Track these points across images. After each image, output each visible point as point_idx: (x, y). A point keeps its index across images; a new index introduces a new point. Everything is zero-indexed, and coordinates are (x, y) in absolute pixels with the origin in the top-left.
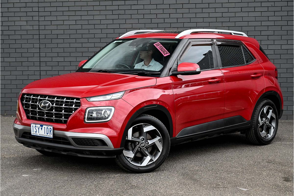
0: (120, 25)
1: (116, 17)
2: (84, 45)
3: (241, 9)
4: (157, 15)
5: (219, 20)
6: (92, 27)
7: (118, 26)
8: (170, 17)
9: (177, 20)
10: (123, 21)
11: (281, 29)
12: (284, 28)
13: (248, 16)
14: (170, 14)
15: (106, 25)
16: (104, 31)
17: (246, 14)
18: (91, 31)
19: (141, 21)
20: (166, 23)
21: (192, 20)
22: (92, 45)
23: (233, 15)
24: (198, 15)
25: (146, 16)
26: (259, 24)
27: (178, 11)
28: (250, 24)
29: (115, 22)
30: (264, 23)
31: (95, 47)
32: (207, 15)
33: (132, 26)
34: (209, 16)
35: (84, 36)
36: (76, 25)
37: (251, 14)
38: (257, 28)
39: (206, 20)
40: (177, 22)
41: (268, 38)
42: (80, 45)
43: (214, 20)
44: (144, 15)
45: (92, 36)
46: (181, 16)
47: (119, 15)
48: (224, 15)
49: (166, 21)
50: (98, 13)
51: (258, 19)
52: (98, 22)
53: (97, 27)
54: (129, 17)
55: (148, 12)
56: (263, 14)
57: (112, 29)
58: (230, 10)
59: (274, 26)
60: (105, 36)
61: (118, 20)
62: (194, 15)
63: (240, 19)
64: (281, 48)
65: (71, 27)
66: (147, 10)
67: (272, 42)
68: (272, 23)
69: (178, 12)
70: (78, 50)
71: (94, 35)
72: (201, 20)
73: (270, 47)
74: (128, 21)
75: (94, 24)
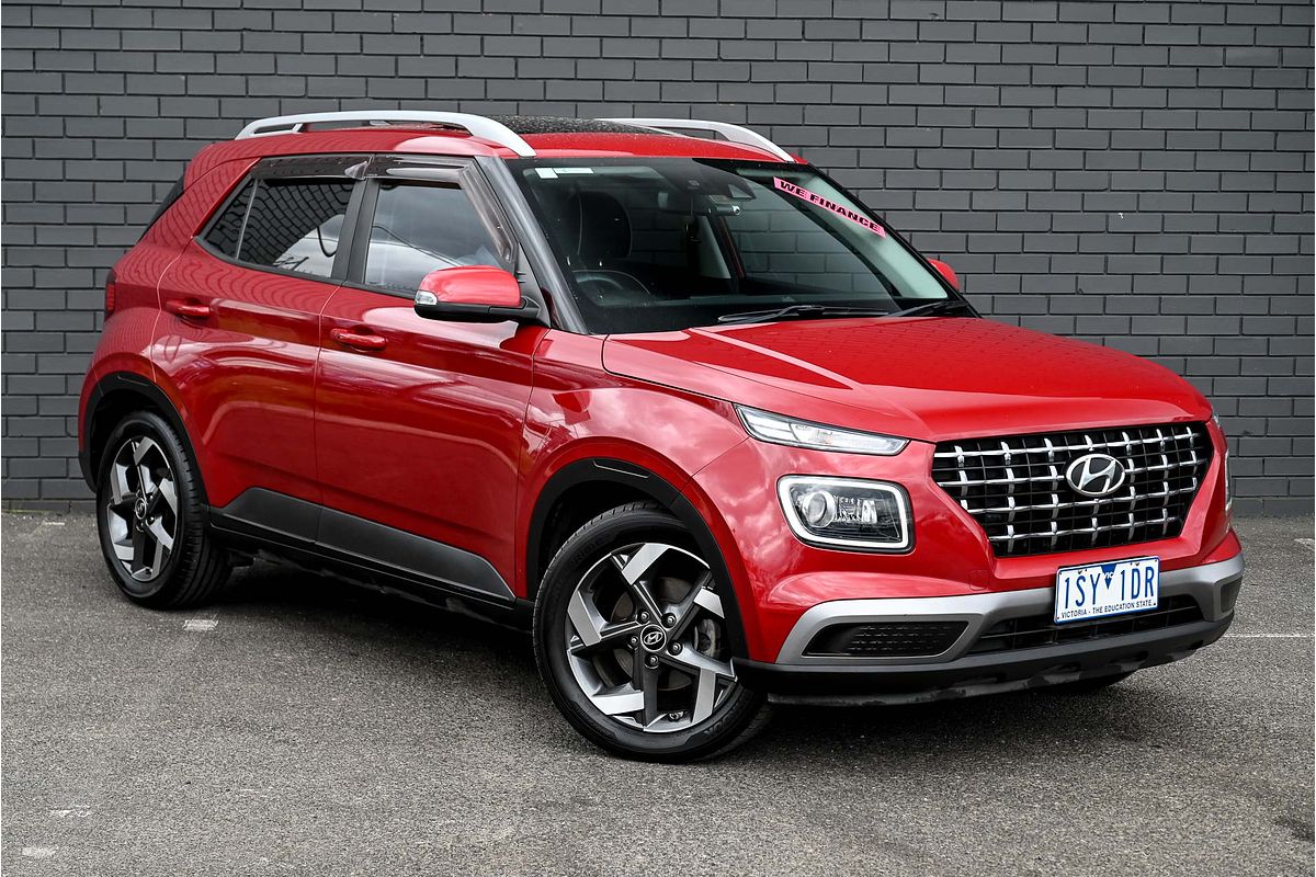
0: (247, 81)
1: (232, 41)
2: (74, 170)
3: (803, 27)
4: (422, 39)
5: (703, 72)
6: (116, 84)
7: (236, 85)
8: (482, 51)
9: (516, 68)
10: (266, 64)
11: (973, 121)
12: (984, 118)
13: (832, 61)
14: (482, 39)
15: (183, 78)
16: (170, 107)
17: (821, 51)
18: (109, 106)
19: (346, 65)
20: (464, 77)
21: (585, 69)
22: (114, 170)
23: (766, 51)
24: (611, 48)
25: (372, 44)
26: (877, 94)
27: (520, 24)
28: (842, 93)
29: (225, 63)
30: (898, 94)
31: (128, 181)
32: (650, 49)
33: (306, 85)
34: (660, 55)
35: (74, 127)
36: (37, 71)
37: (844, 51)
38: (870, 116)
39: (644, 70)
40: (516, 74)
41: (916, 160)
42: (54, 170)
43: (683, 71)
44: (361, 38)
45: (116, 128)
46: (532, 47)
47: (244, 33)
48: (729, 50)
49: (466, 67)
50: (143, 18)
51: (873, 73)
52: (145, 63)
53: (135, 84)
54: (292, 43)
55: (382, 23)
56: (899, 52)
57: (213, 99)
58: (756, 29)
59: (944, 105)
60: (175, 128)
61: (242, 54)
62: (592, 48)
63: (798, 72)
64: (971, 206)
66: (376, 14)
67: (931, 179)
68: (934, 96)
69: (521, 29)
70: (44, 191)
71: (125, 122)
72: (624, 70)
73: (924, 200)
74: (286, 64)
75: (125, 73)
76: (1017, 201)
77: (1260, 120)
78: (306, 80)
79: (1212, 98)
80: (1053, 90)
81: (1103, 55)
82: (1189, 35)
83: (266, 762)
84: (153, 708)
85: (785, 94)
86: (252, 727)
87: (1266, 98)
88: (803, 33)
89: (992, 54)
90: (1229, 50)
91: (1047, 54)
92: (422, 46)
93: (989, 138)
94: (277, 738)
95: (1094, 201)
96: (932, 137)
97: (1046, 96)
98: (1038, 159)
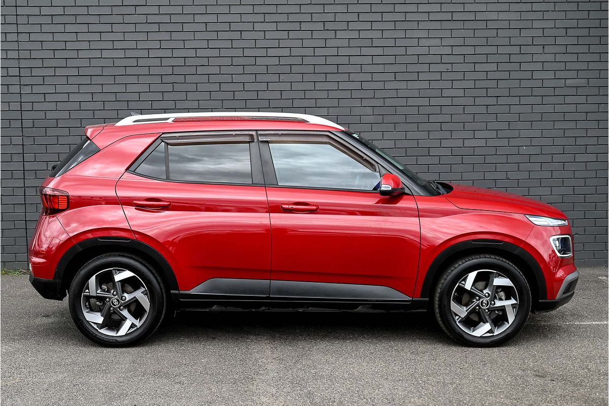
0: (175, 103)
3: (395, 76)
8: (268, 89)
11: (464, 112)
17: (403, 85)
18: (122, 114)
21: (309, 95)
23: (380, 85)
26: (425, 102)
28: (411, 102)
30: (434, 102)
32: (334, 86)
36: (93, 101)
39: (332, 94)
41: (441, 127)
43: (347, 94)
46: (287, 86)
48: (365, 85)
50: (134, 80)
51: (423, 93)
53: (132, 105)
54: (193, 88)
55: (228, 78)
57: (162, 110)
58: (376, 77)
64: (464, 145)
65: (84, 106)
67: (448, 135)
68: (448, 102)
69: (283, 79)
72: (324, 95)
73: (445, 143)
76: (482, 143)
77: (581, 108)
79: (560, 100)
82: (551, 75)
85: (388, 102)
87: (583, 99)
88: (395, 78)
89: (471, 84)
91: (493, 84)
92: (244, 87)
93: (470, 118)
95: (513, 142)
96: (447, 118)
97: (493, 101)
98: (490, 126)
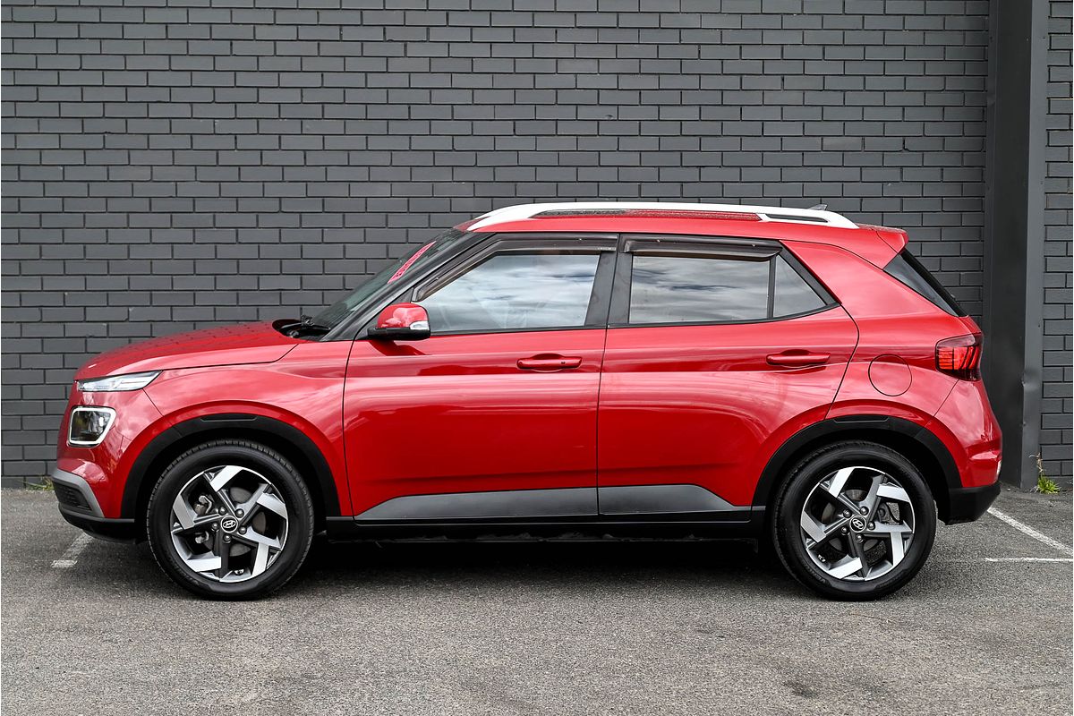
1: (97, 142)
4: (236, 138)
5: (442, 159)
6: (12, 173)
7: (100, 173)
9: (305, 158)
10: (121, 158)
12: (647, 190)
15: (62, 168)
16: (52, 189)
22: (12, 236)
24: (375, 143)
25: (199, 142)
27: (308, 127)
29: (92, 157)
31: (22, 244)
33: (152, 172)
37: (545, 143)
38: (564, 190)
40: (305, 163)
44: (191, 138)
45: (12, 205)
49: (269, 158)
52: (33, 158)
56: (585, 144)
59: (618, 182)
60: (56, 205)
62: (360, 143)
66: (201, 120)
71: (19, 201)
74: (137, 157)
75: (19, 165)
78: (152, 169)
80: (697, 170)
81: (733, 144)
83: (94, 654)
84: (21, 620)
86: (90, 631)
90: (825, 139)
94: (105, 638)
